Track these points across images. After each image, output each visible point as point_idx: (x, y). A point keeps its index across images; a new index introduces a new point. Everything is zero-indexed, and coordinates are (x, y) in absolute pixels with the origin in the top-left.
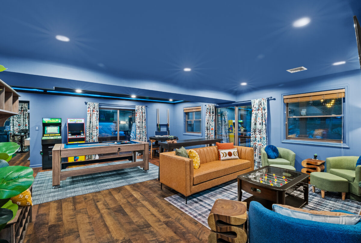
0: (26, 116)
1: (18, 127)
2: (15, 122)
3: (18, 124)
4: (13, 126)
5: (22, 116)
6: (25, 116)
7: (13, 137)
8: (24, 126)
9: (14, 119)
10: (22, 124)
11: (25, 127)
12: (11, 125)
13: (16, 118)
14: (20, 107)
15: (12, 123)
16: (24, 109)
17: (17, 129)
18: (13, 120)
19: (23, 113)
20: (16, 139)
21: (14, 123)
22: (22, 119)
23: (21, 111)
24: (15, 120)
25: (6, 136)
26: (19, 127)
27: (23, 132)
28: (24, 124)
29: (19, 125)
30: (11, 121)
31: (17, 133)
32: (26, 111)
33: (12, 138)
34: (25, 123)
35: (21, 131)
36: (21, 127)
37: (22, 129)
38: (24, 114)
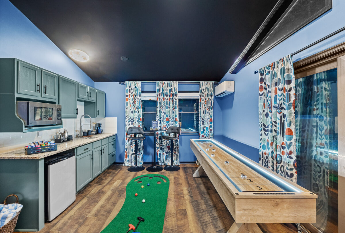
0: (176, 104)
1: (166, 123)
2: (163, 114)
3: (166, 117)
4: (160, 121)
5: (171, 104)
6: (174, 105)
7: (160, 139)
8: (173, 121)
9: (162, 110)
10: (172, 118)
11: (174, 123)
12: (158, 119)
13: (164, 107)
14: (168, 89)
15: (159, 116)
16: (174, 92)
17: (165, 126)
18: (160, 111)
19: (172, 99)
20: (164, 144)
21: (162, 116)
22: (171, 109)
23: (170, 96)
24: (163, 112)
25: (152, 138)
26: (168, 122)
27: (173, 131)
28: (173, 118)
29: (168, 120)
30: (158, 113)
31: (165, 134)
32: (176, 95)
33: (158, 140)
34: (175, 116)
35: (171, 131)
36: (170, 122)
37: (171, 126)
38: (173, 101)
